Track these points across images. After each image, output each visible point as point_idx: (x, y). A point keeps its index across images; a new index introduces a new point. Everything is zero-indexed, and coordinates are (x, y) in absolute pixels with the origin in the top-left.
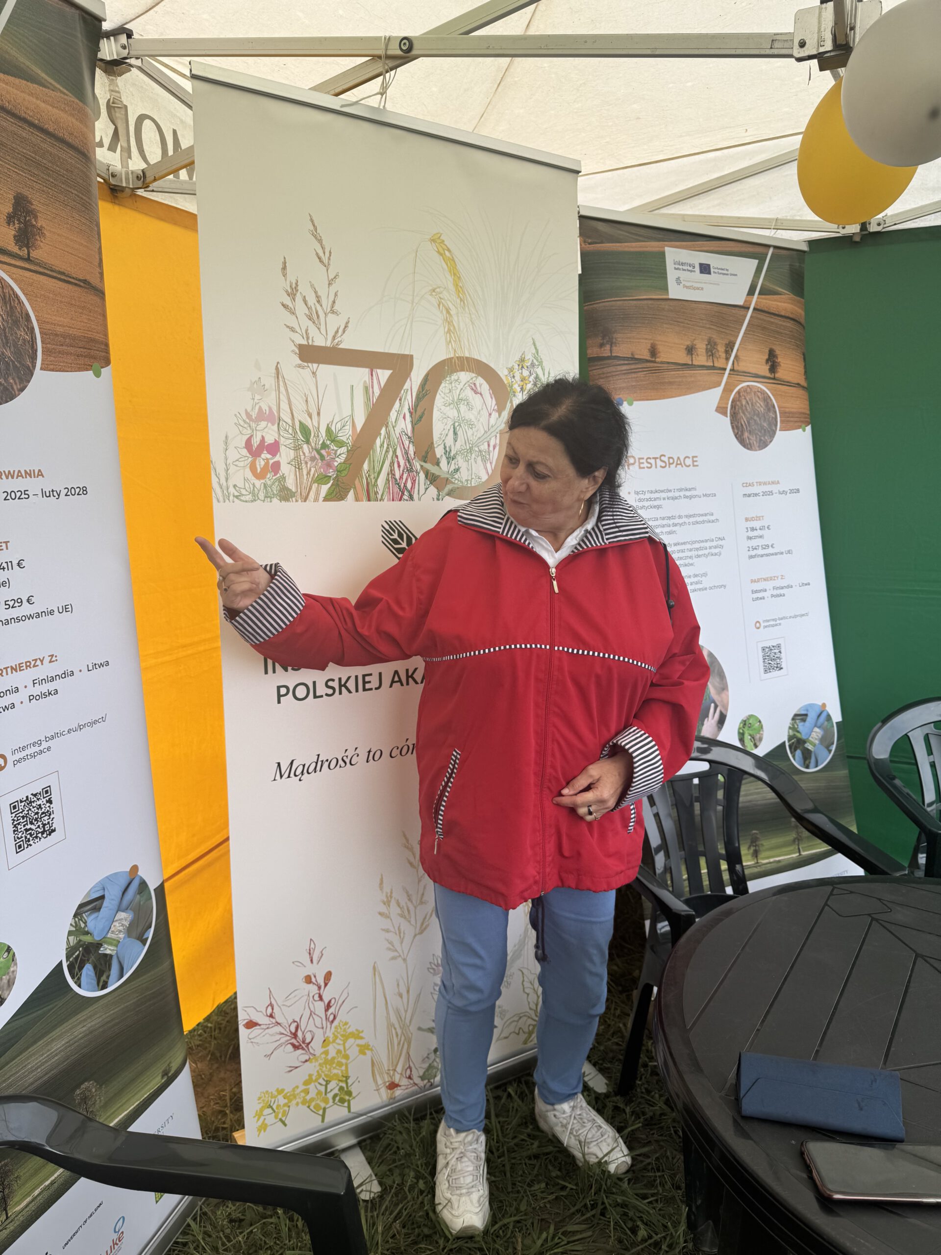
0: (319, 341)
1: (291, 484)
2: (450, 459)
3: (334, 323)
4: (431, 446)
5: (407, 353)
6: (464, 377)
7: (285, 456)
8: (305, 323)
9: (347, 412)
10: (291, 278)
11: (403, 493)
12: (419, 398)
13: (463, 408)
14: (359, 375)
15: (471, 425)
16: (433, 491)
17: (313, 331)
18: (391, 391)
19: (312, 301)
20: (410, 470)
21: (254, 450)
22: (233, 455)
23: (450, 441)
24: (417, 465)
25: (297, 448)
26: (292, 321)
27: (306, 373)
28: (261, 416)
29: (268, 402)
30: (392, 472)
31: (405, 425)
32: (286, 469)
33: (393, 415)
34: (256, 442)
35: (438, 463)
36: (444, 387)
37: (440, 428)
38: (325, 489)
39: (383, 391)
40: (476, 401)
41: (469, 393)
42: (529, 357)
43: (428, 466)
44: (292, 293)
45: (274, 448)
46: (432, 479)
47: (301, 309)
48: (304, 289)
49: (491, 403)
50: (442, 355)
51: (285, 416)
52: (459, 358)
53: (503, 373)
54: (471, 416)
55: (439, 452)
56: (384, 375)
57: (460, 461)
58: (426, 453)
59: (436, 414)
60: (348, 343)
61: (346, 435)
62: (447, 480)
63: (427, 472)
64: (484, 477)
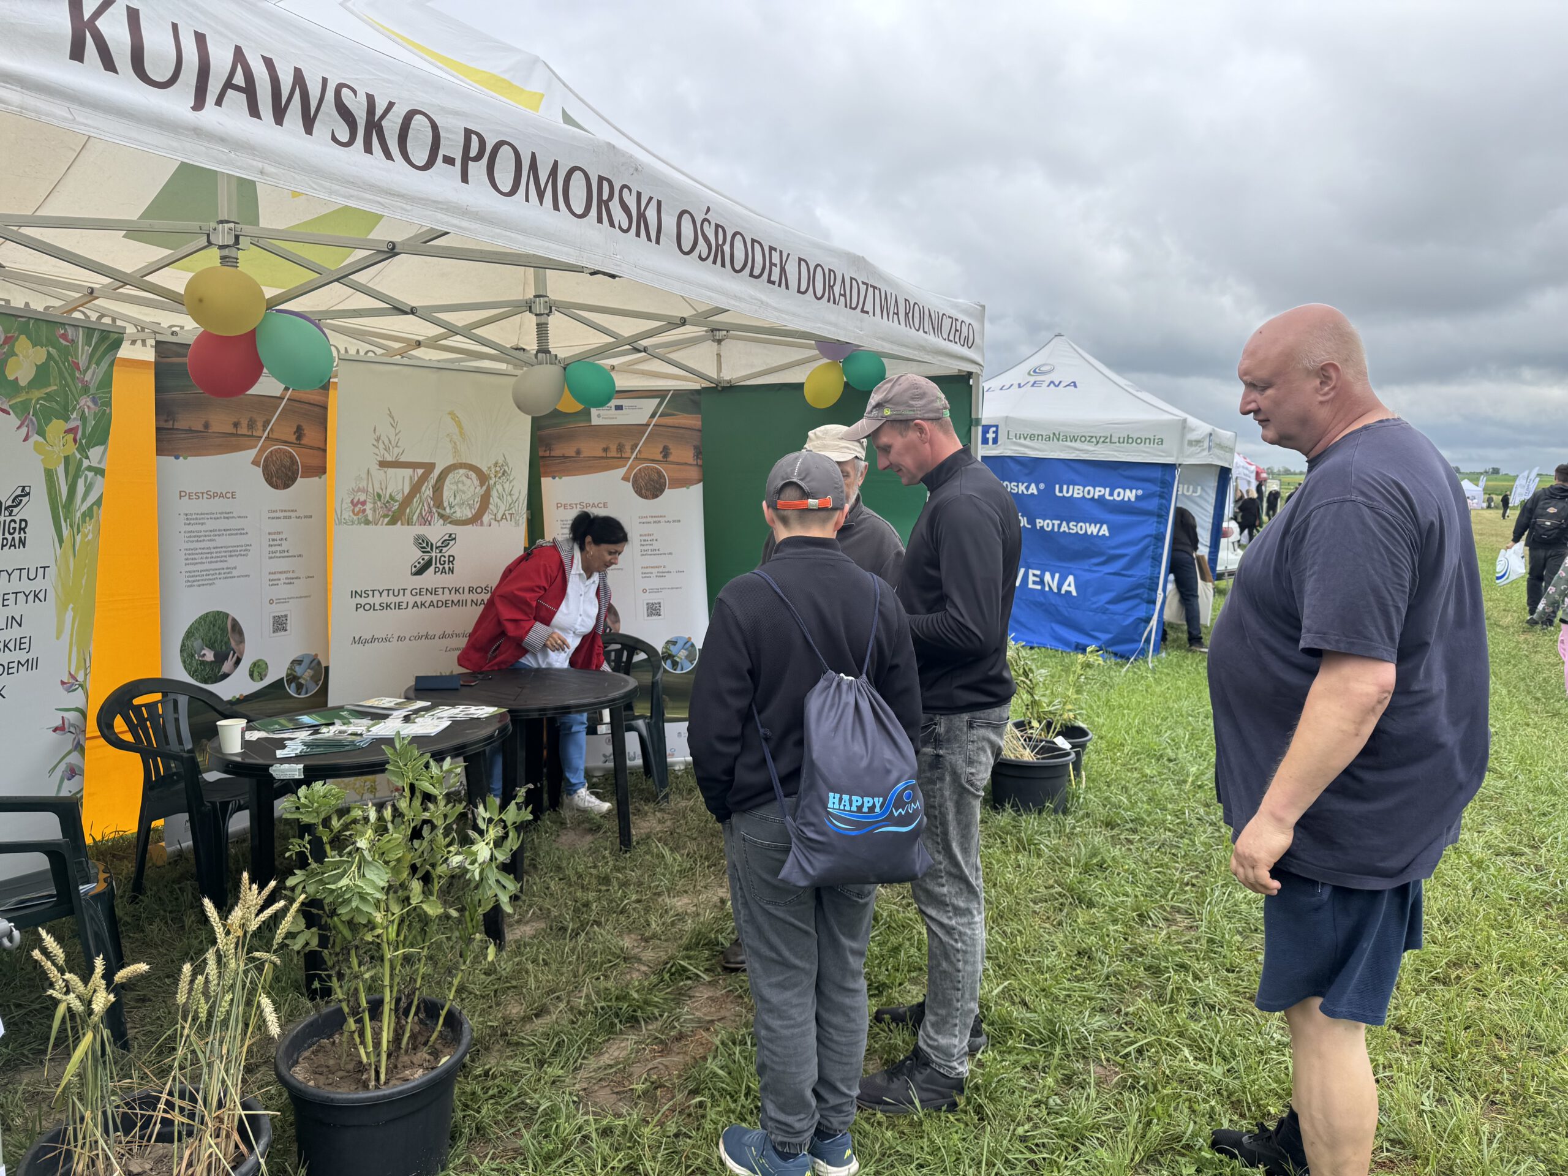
0: (389, 458)
1: (370, 518)
2: (451, 507)
3: (396, 451)
4: (442, 501)
5: (432, 461)
6: (462, 471)
7: (369, 506)
8: (383, 451)
9: (400, 487)
10: (378, 433)
11: (426, 522)
12: (437, 481)
14: (408, 472)
15: (464, 492)
16: (441, 521)
17: (386, 454)
18: (423, 479)
19: (387, 442)
20: (430, 512)
21: (354, 504)
22: (345, 506)
23: (452, 499)
24: (434, 510)
25: (375, 503)
26: (376, 451)
27: (382, 472)
28: (359, 490)
29: (363, 484)
30: (421, 513)
31: (430, 493)
32: (369, 512)
33: (424, 488)
34: (355, 501)
35: (444, 509)
36: (451, 476)
37: (447, 493)
38: (386, 520)
39: (419, 479)
40: (468, 482)
41: (464, 478)
42: (500, 462)
43: (440, 510)
44: (378, 440)
45: (364, 503)
46: (441, 516)
47: (381, 446)
48: (384, 438)
49: (477, 482)
50: (450, 462)
51: (371, 490)
52: (460, 463)
53: (484, 469)
54: (465, 488)
55: (446, 504)
56: (420, 471)
57: (457, 508)
58: (439, 504)
59: (445, 488)
60: (402, 459)
61: (399, 497)
62: (449, 517)
63: (439, 514)
64: (470, 516)
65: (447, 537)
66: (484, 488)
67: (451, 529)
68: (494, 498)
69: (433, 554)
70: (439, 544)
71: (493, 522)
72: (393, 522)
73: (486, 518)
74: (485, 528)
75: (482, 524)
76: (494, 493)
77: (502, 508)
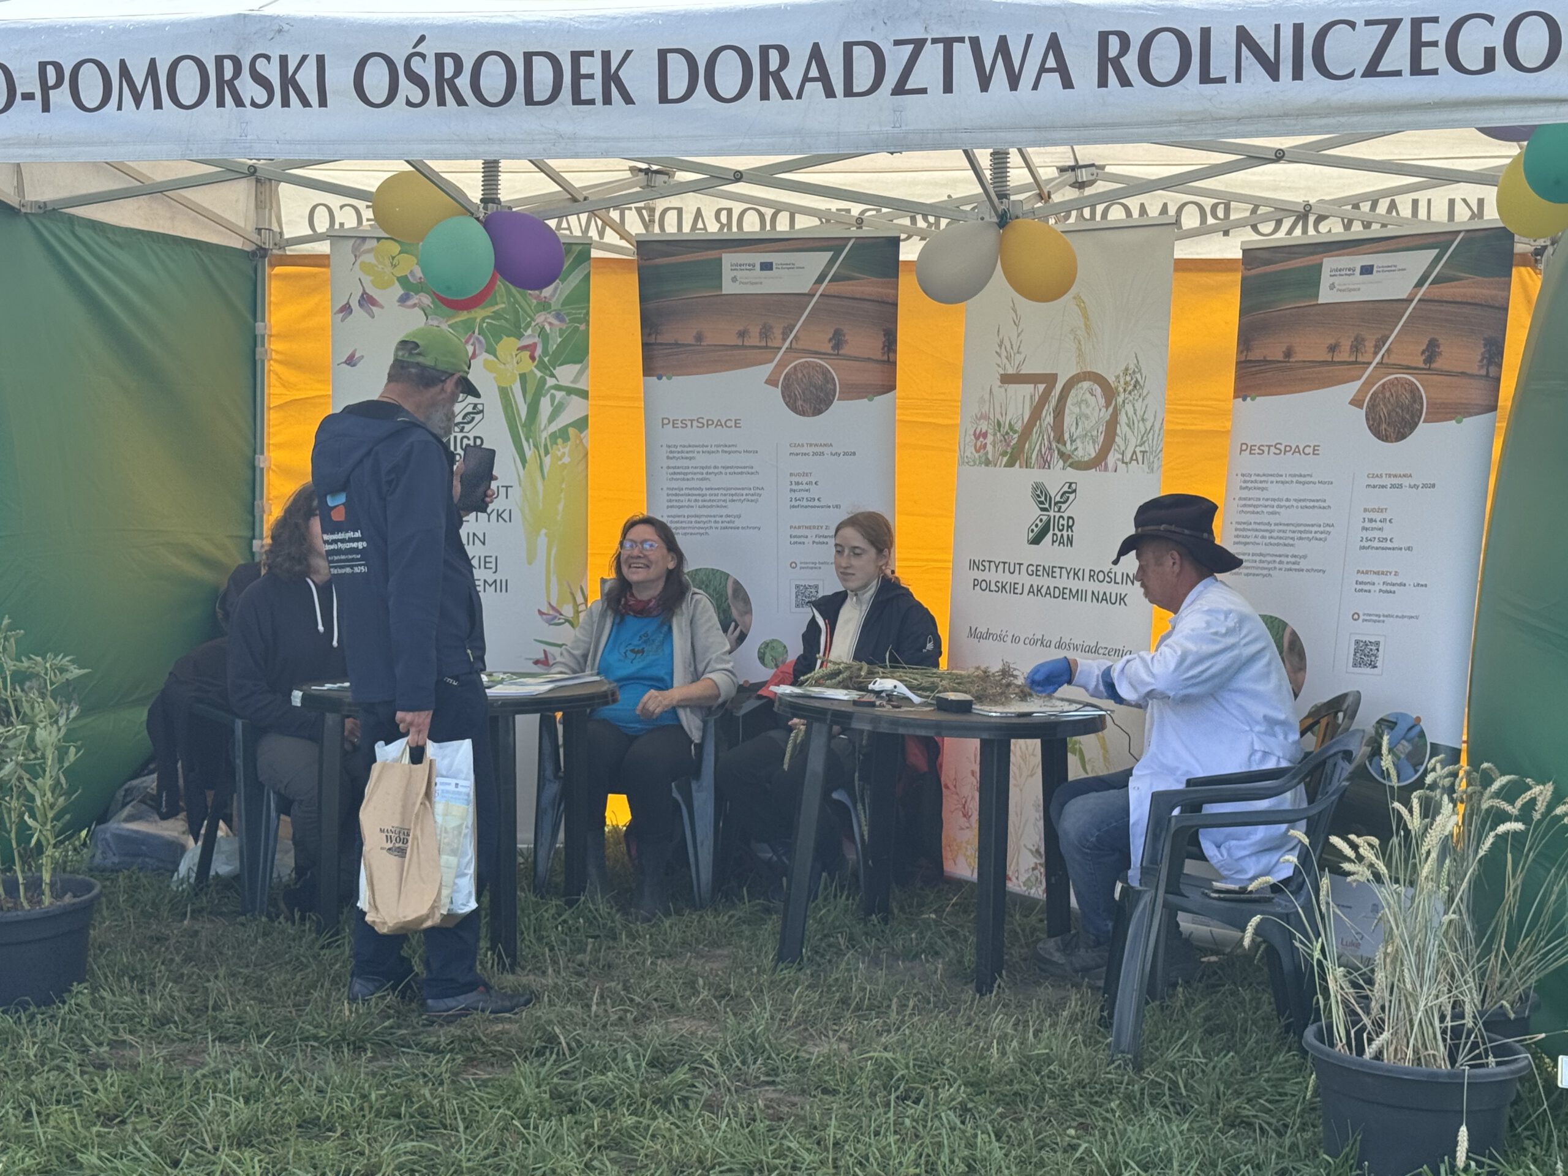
0: (1010, 370)
1: (990, 456)
2: (1072, 441)
3: (1018, 359)
4: (1063, 432)
5: (1053, 372)
6: (1086, 385)
7: (989, 440)
8: (1005, 361)
9: (1020, 412)
10: (1001, 335)
11: (1045, 464)
12: (1059, 401)
13: (1083, 406)
14: (1029, 388)
15: (1087, 418)
16: (1061, 462)
17: (1008, 365)
18: (1045, 398)
19: (1008, 347)
20: (1050, 449)
21: (976, 436)
22: (968, 439)
23: (1073, 429)
24: (1054, 445)
25: (995, 435)
26: (999, 361)
27: (1003, 390)
28: (981, 417)
29: (985, 409)
30: (1040, 450)
31: (1050, 419)
32: (990, 449)
33: (1044, 412)
34: (978, 431)
35: (1065, 445)
36: (1073, 392)
37: (1068, 420)
38: (1004, 459)
39: (1040, 398)
40: (1093, 401)
41: (1088, 395)
43: (1060, 446)
44: (1001, 344)
45: (985, 435)
46: (1062, 455)
47: (1003, 353)
48: (1006, 341)
49: (1102, 401)
50: (1074, 370)
51: (992, 416)
52: (1084, 373)
53: (1112, 380)
54: (1088, 412)
55: (1066, 436)
56: (1038, 388)
57: (1079, 443)
58: (1060, 439)
59: (1067, 411)
60: (1024, 370)
61: (1019, 426)
62: (1069, 456)
63: (1059, 450)
64: (1093, 455)
65: (1066, 488)
66: (1111, 409)
67: (1072, 475)
68: (1122, 429)
69: (1052, 513)
70: (1058, 499)
71: (1119, 464)
72: (1011, 464)
73: (1112, 458)
74: (1110, 474)
75: (1106, 469)
76: (1123, 419)
77: (1133, 441)
